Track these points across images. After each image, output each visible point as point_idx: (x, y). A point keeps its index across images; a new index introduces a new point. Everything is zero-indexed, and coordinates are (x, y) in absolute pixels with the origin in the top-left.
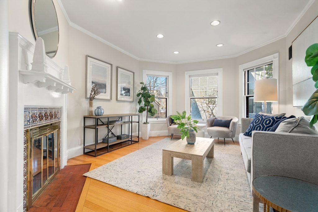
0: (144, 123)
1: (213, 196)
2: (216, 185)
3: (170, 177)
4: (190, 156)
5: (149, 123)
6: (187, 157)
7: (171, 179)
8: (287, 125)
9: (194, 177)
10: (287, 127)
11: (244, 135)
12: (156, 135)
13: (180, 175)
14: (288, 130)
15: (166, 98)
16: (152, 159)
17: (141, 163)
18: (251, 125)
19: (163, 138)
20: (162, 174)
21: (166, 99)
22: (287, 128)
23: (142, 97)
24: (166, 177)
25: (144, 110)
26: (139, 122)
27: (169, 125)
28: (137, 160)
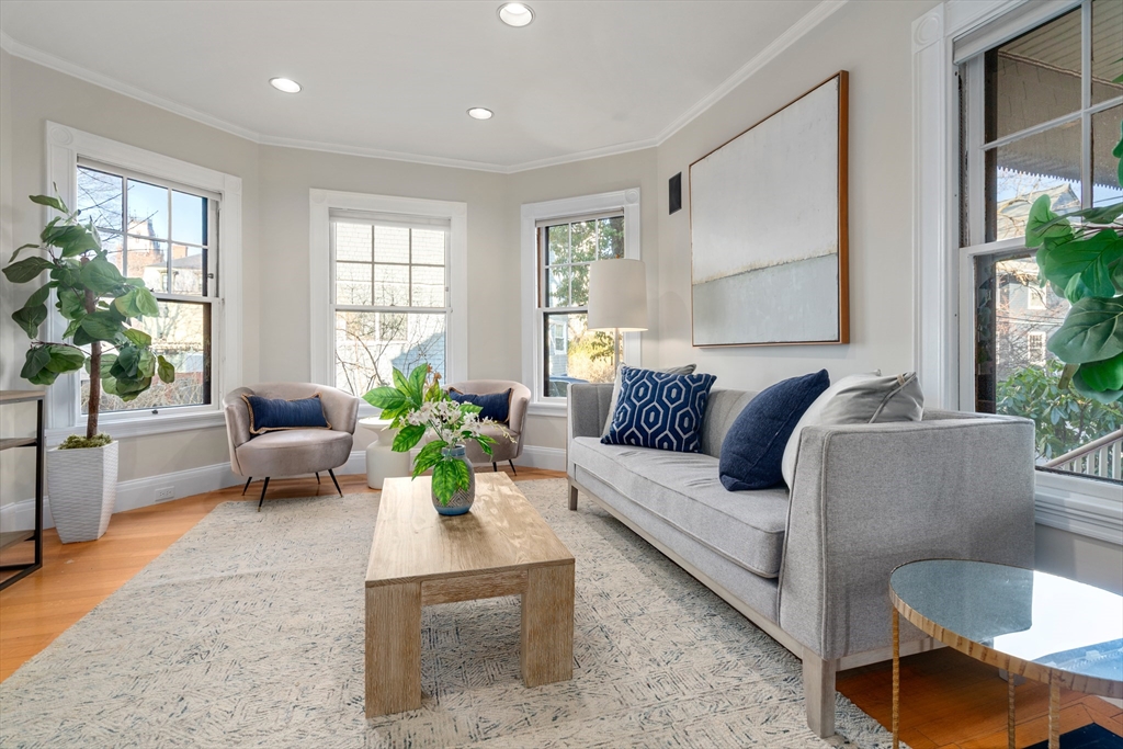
0: (73, 443)
1: (655, 716)
2: (622, 663)
3: (420, 720)
4: (518, 576)
5: (108, 441)
6: (507, 583)
7: (436, 729)
8: (862, 400)
9: (538, 666)
10: (864, 405)
11: (602, 442)
12: (150, 501)
13: (460, 683)
14: (868, 415)
15: (206, 299)
16: (228, 655)
17: (171, 708)
18: (624, 408)
19: (200, 507)
20: (363, 719)
21: (208, 306)
22: (862, 409)
23: (53, 285)
24: (404, 729)
25: (72, 363)
26: (38, 443)
27: (243, 435)
28: (117, 703)
